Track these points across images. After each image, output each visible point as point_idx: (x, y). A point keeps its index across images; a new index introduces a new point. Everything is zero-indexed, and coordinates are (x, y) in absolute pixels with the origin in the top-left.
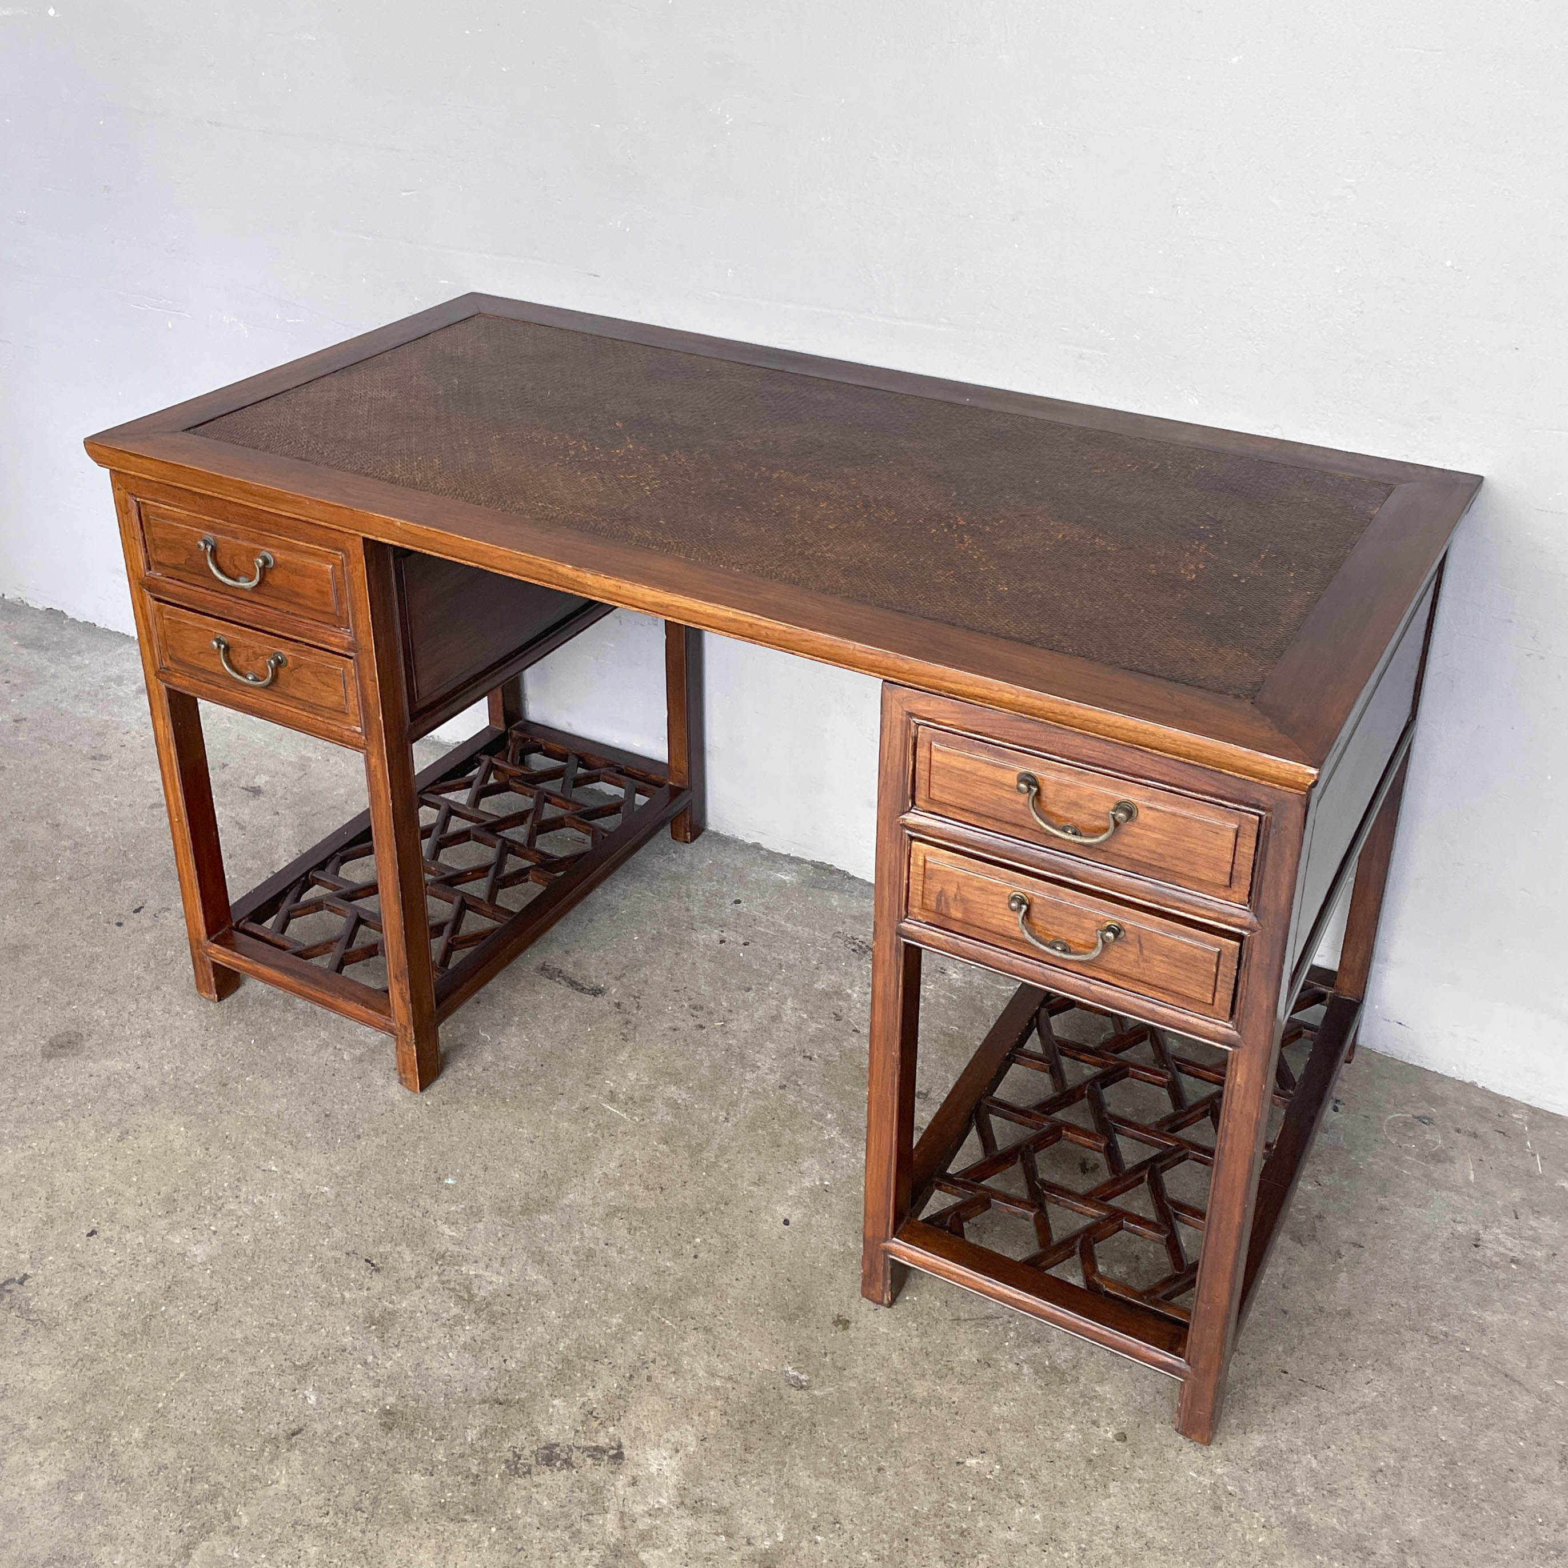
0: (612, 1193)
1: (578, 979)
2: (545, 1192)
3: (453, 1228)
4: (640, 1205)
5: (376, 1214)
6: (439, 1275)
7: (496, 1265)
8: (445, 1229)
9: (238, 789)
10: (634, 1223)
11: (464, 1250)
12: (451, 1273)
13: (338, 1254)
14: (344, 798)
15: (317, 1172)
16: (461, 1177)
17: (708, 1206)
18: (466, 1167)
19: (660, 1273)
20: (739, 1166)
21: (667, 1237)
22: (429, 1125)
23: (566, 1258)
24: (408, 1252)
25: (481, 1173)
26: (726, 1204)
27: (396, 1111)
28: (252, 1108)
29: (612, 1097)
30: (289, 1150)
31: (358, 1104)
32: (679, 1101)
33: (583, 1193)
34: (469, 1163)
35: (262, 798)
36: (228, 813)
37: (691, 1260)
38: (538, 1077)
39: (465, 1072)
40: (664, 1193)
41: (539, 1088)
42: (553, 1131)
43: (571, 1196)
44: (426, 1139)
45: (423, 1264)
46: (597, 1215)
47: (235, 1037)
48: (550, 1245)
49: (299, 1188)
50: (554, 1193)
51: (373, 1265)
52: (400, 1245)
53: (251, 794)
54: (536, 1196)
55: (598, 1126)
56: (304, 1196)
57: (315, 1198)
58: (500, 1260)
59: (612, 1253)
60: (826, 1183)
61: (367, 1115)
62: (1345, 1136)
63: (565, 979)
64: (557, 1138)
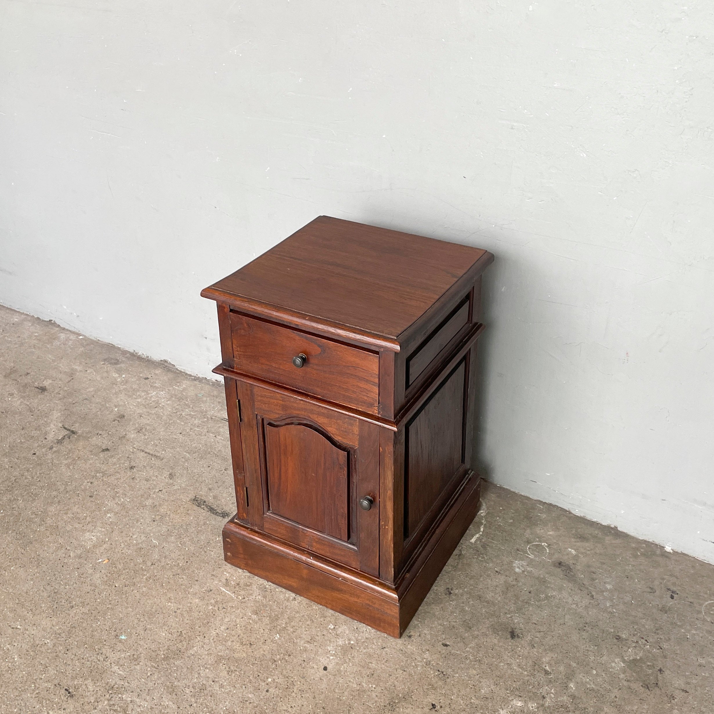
0: (220, 647)
1: (214, 507)
2: (180, 646)
3: (121, 669)
4: (236, 655)
5: (76, 658)
6: (108, 700)
7: (144, 695)
8: (115, 668)
9: (34, 388)
10: (232, 668)
11: (126, 684)
12: (116, 699)
13: (49, 685)
14: (93, 393)
15: (44, 630)
16: (130, 635)
17: (278, 657)
18: (134, 628)
19: (244, 701)
20: (299, 631)
21: (251, 678)
22: (115, 600)
23: (188, 691)
24: (91, 684)
25: (142, 632)
26: (289, 655)
27: (96, 591)
28: (12, 587)
29: (227, 584)
30: (30, 615)
31: (75, 585)
32: (267, 586)
33: (203, 647)
34: (135, 626)
35: (46, 393)
36: (25, 402)
37: (264, 692)
38: (184, 570)
39: (141, 566)
40: (253, 647)
41: (184, 577)
42: (189, 605)
43: (195, 648)
44: (112, 609)
45: (100, 693)
46: (210, 662)
47: (8, 541)
48: (179, 681)
49: (32, 640)
50: (185, 645)
51: (69, 693)
52: (88, 679)
53: (40, 391)
54: (174, 648)
55: (216, 602)
56: (34, 646)
57: (41, 647)
58: (147, 691)
59: (216, 687)
60: (352, 642)
61: (78, 593)
62: (678, 615)
63: (207, 506)
64: (191, 610)
